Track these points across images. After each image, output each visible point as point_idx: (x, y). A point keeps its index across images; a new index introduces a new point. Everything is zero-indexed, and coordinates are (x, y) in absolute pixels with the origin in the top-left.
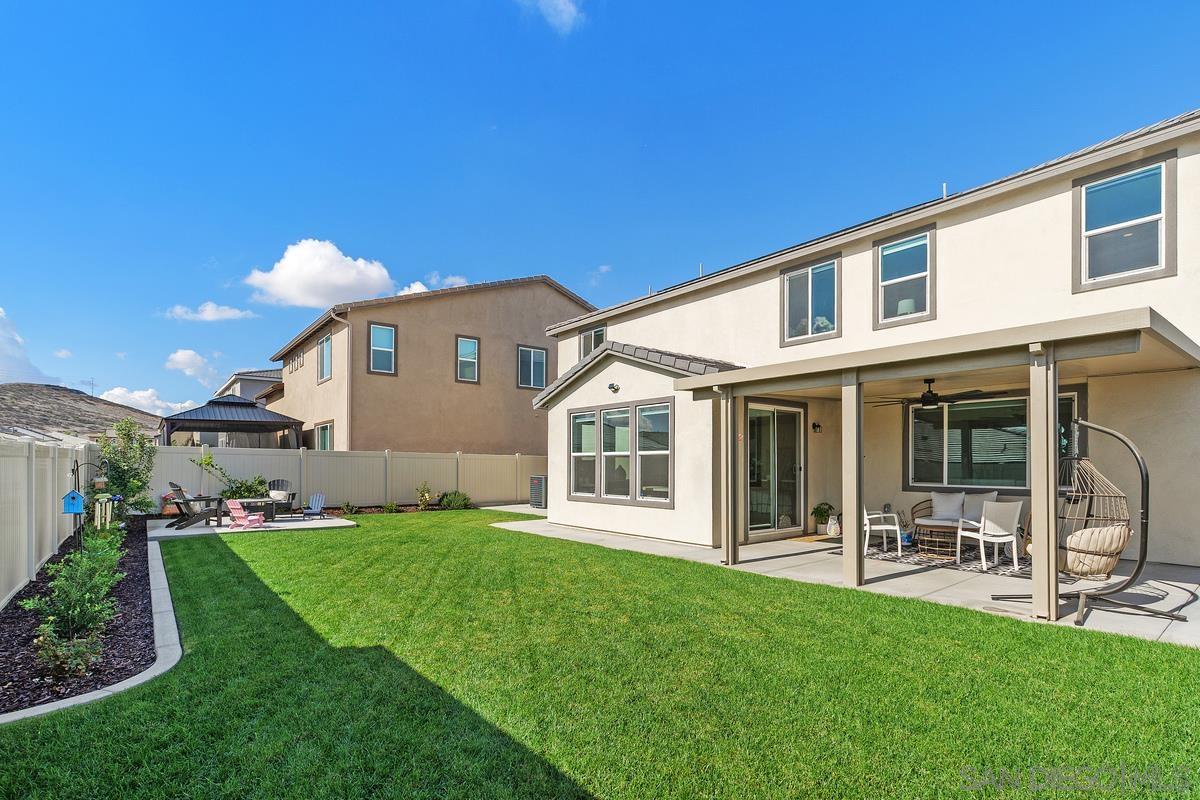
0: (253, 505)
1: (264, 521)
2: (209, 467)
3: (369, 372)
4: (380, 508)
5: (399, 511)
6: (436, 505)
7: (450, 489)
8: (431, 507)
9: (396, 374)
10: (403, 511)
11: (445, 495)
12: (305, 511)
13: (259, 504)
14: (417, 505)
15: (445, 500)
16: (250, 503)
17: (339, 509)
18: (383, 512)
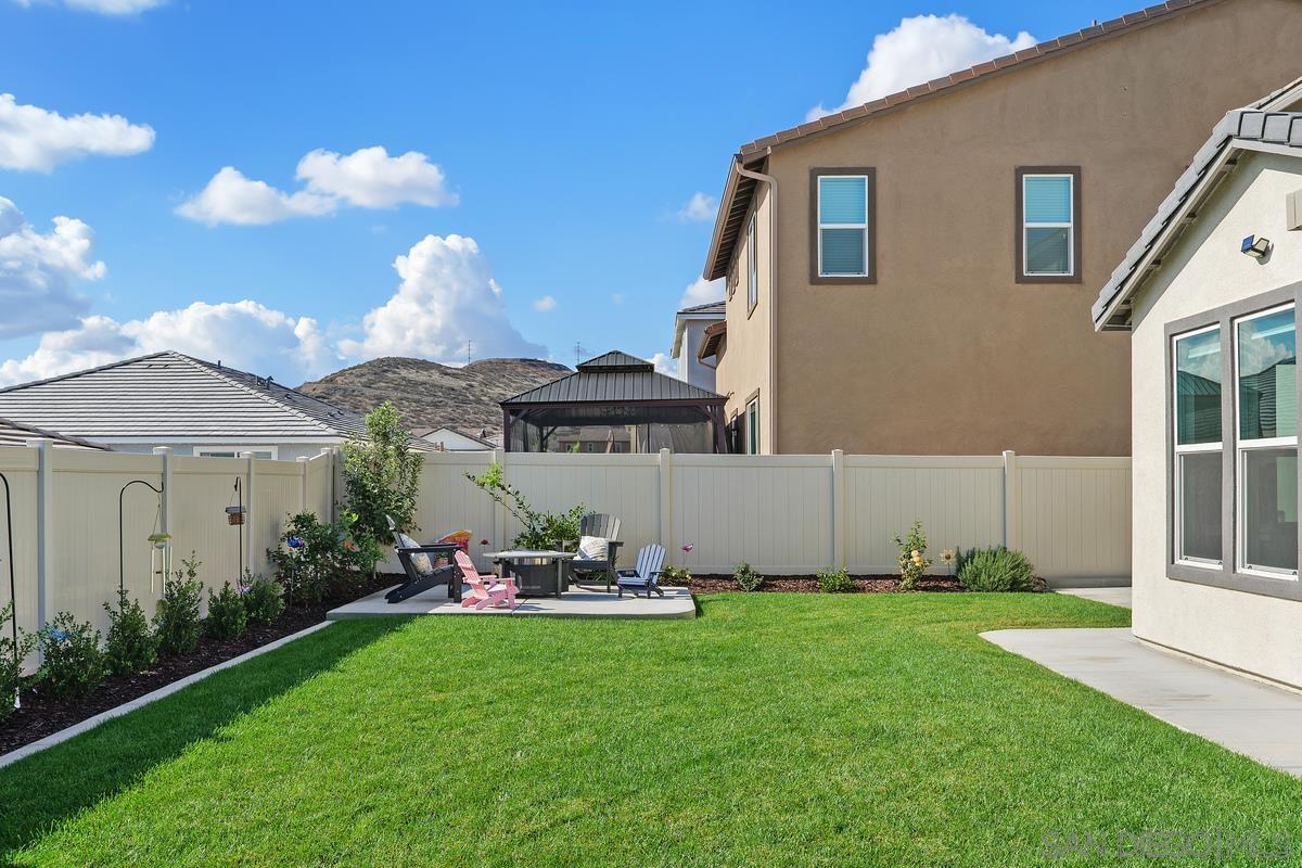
0: (527, 562)
1: (518, 596)
2: (498, 490)
3: (814, 280)
4: (812, 581)
5: (855, 590)
6: (945, 578)
7: (987, 540)
8: (928, 582)
9: (872, 280)
10: (863, 590)
11: (972, 555)
12: (622, 580)
13: (538, 561)
14: (899, 577)
15: (968, 568)
16: (521, 559)
17: (729, 578)
18: (816, 589)
